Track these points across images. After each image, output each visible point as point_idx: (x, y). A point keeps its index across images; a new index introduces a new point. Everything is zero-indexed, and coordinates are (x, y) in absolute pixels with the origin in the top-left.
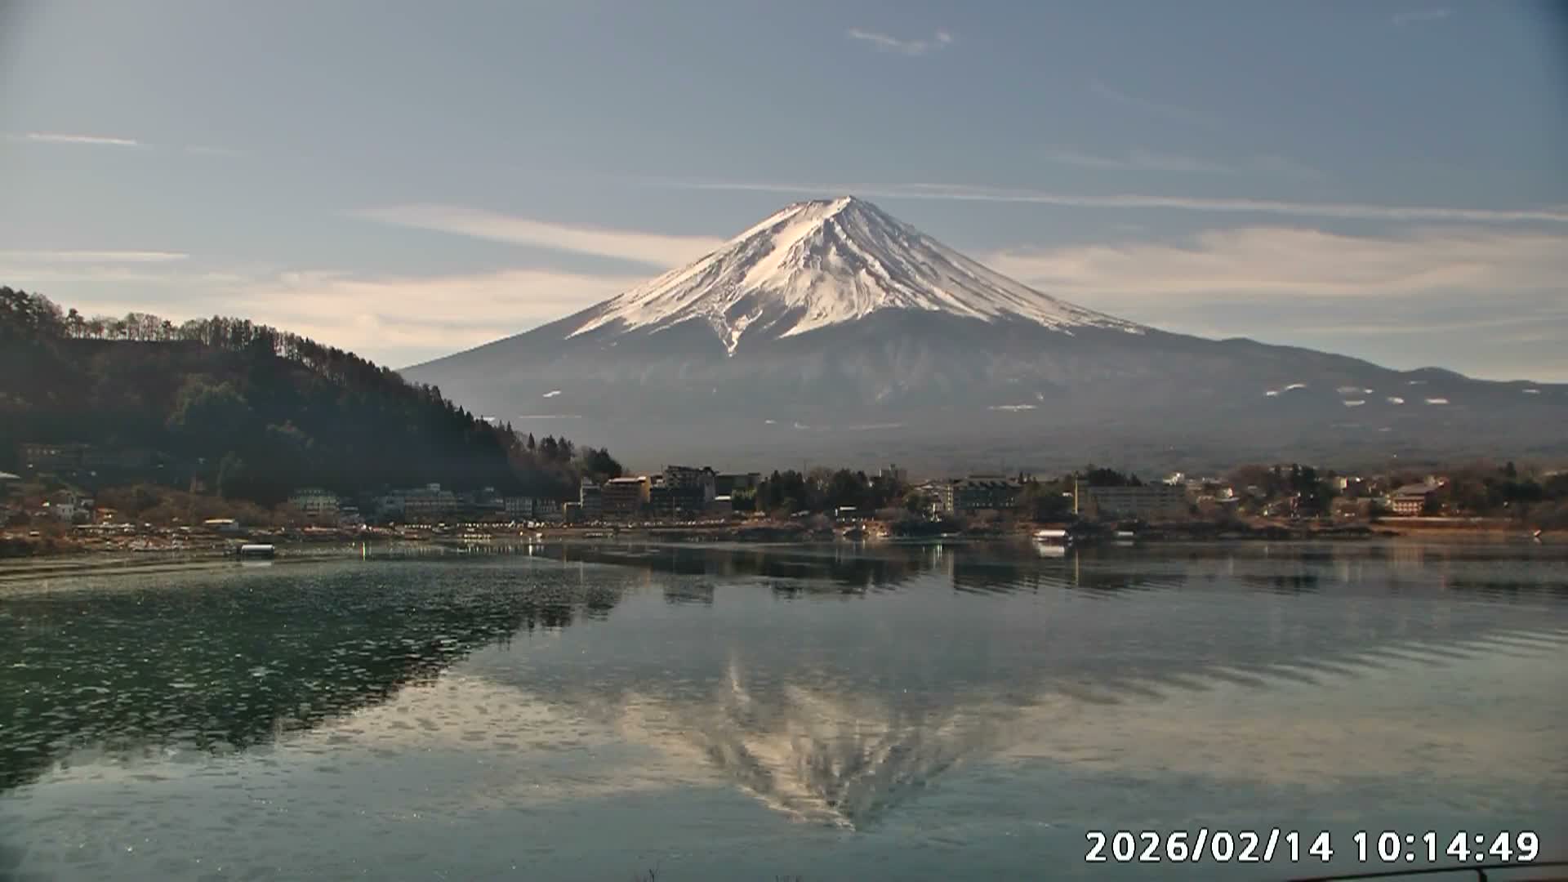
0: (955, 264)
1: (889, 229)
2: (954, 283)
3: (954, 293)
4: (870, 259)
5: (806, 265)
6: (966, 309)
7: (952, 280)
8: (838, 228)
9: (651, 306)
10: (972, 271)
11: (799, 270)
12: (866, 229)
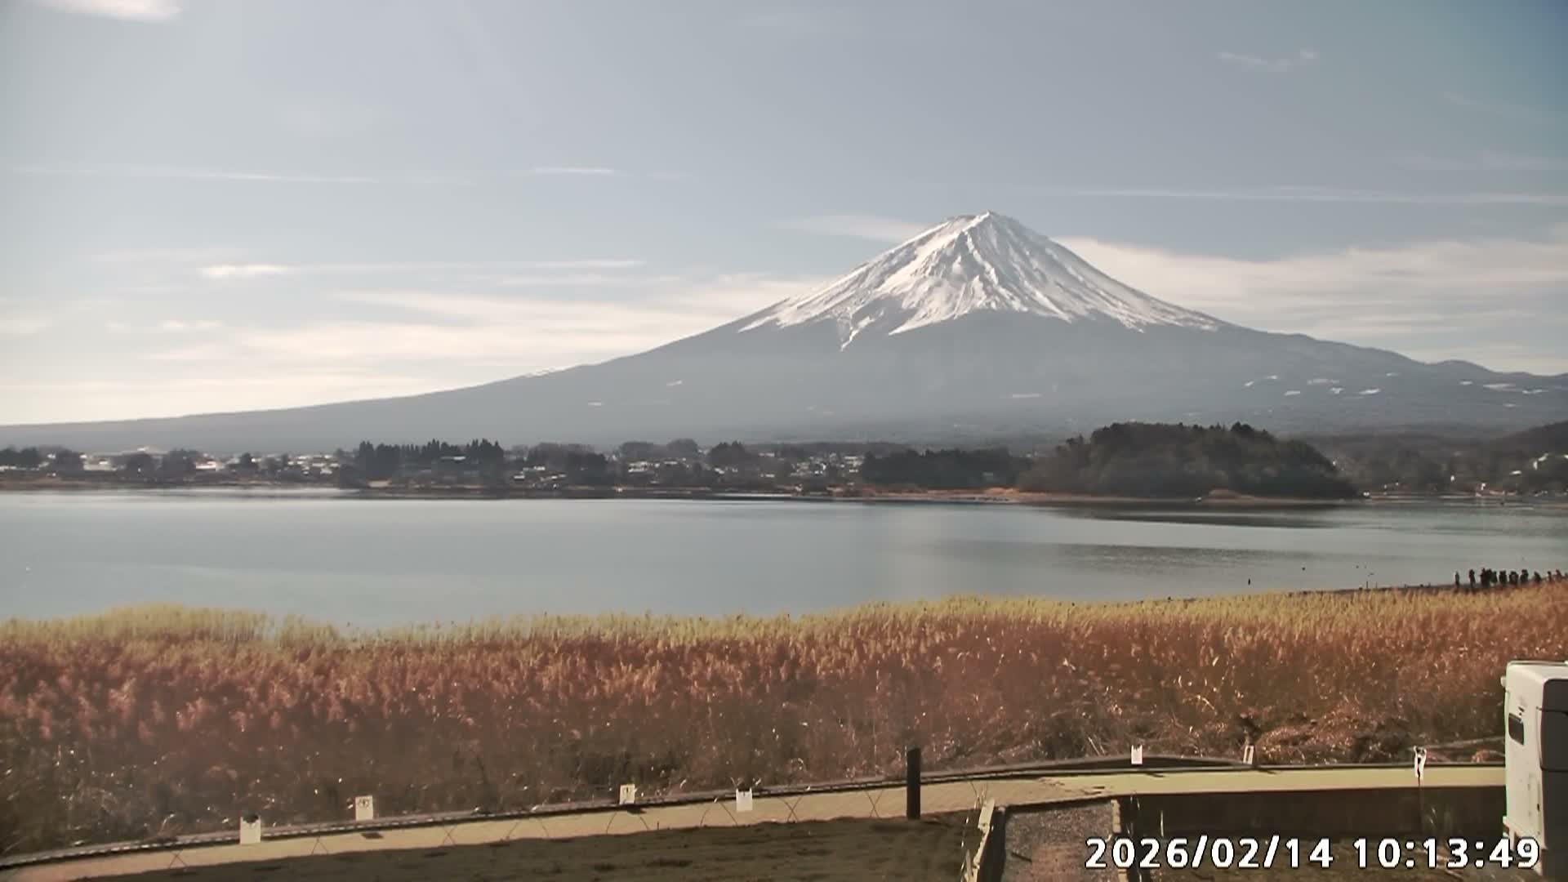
0: (1071, 270)
1: (1016, 240)
2: (1058, 287)
3: (1051, 295)
4: (988, 266)
5: (931, 274)
6: (1058, 311)
7: (1058, 284)
8: (970, 240)
9: (803, 309)
10: (1083, 276)
11: (925, 277)
12: (994, 241)
